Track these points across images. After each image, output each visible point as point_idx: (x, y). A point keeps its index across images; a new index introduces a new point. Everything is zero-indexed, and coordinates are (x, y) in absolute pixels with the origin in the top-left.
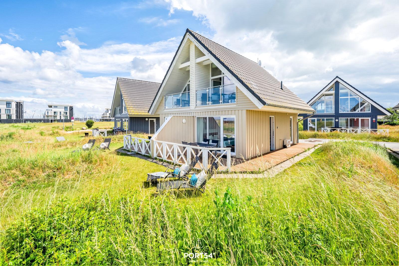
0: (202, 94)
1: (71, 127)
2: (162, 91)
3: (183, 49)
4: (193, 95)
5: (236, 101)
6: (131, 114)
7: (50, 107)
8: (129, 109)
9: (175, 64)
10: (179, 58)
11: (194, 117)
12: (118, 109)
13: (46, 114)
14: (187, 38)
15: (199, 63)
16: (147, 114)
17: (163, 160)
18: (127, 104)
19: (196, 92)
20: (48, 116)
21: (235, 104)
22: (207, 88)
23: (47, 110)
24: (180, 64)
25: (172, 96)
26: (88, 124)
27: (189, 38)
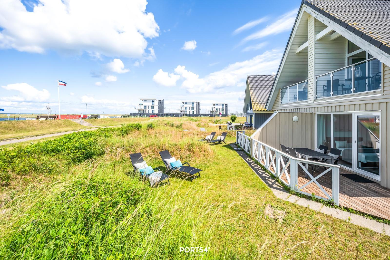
0: (327, 81)
1: (220, 121)
2: (277, 84)
3: (298, 28)
4: (312, 85)
5: (382, 87)
6: (255, 110)
7: (214, 105)
8: (254, 105)
9: (290, 49)
10: (295, 40)
11: (313, 114)
12: (249, 105)
13: (212, 111)
14: (303, 11)
15: (321, 40)
16: (264, 110)
17: (258, 162)
18: (253, 100)
19: (316, 80)
20: (212, 112)
21: (380, 91)
22: (331, 72)
23: (212, 107)
24: (298, 47)
25: (288, 88)
26: (232, 119)
27: (305, 11)
